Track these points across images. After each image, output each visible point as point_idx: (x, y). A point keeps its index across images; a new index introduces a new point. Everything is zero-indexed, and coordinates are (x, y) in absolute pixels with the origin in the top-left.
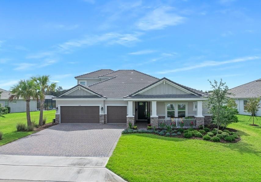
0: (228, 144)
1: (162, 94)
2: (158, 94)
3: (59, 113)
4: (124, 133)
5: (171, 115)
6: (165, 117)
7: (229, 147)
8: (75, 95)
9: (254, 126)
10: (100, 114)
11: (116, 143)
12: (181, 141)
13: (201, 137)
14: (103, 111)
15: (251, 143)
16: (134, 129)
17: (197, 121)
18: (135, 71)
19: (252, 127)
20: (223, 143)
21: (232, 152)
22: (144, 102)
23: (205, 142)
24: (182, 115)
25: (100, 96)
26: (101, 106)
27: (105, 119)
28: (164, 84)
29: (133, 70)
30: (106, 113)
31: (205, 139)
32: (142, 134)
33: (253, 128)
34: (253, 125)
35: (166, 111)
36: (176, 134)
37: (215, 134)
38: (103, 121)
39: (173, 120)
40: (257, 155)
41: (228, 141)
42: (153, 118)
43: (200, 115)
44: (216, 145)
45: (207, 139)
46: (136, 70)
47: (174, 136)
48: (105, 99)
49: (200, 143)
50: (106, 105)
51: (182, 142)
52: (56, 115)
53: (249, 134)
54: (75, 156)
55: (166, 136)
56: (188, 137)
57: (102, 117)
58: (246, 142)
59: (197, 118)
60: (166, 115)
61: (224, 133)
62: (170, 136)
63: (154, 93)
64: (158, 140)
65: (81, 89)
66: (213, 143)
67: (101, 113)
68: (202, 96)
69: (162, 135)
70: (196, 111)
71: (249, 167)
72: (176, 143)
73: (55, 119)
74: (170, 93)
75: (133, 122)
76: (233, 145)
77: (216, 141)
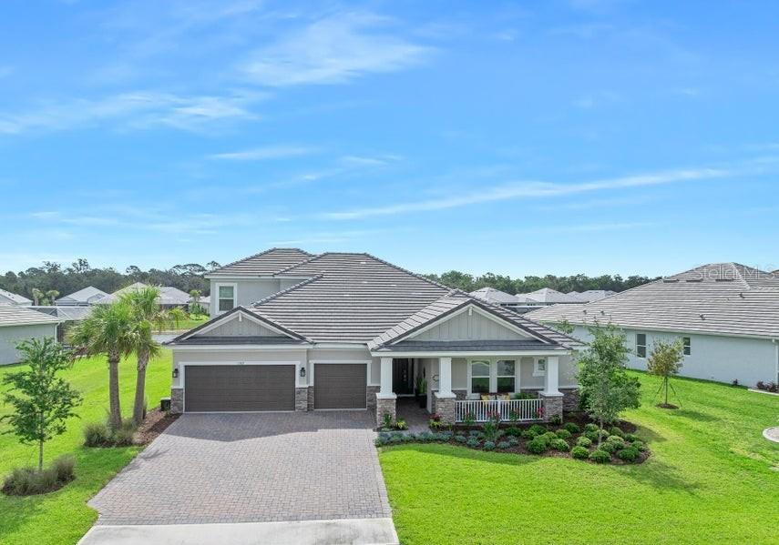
0: (628, 468)
1: (464, 338)
2: (455, 338)
3: (182, 385)
4: (380, 444)
5: (480, 387)
6: (466, 391)
7: (632, 475)
8: (226, 333)
9: (669, 410)
10: (298, 385)
11: (380, 477)
12: (525, 463)
13: (566, 450)
14: (305, 378)
15: (673, 463)
16: (397, 428)
17: (547, 406)
18: (368, 256)
19: (664, 413)
20: (617, 464)
21: (643, 488)
22: (421, 360)
23: (577, 464)
24: (506, 387)
25: (296, 338)
26: (298, 365)
27: (308, 398)
28: (470, 314)
29: (365, 254)
30: (312, 384)
31: (578, 457)
32: (427, 446)
33: (668, 417)
34: (665, 407)
35: (470, 377)
36: (508, 444)
37: (595, 442)
38: (304, 405)
39: (487, 400)
40: (692, 494)
41: (628, 460)
42: (442, 400)
43: (552, 390)
44: (602, 472)
45: (582, 457)
46: (372, 255)
47: (504, 449)
48: (311, 347)
49: (570, 468)
50: (312, 362)
51: (530, 464)
52: (173, 390)
53: (665, 436)
54: (309, 518)
55: (487, 450)
56: (538, 452)
57: (303, 394)
58: (662, 460)
59: (545, 397)
60: (469, 388)
61: (614, 439)
62: (496, 449)
63: (445, 338)
64: (472, 462)
65: (242, 318)
66: (596, 467)
67: (300, 383)
68: (559, 345)
69: (477, 447)
70: (543, 377)
71: (683, 526)
72: (518, 469)
73: (169, 402)
74: (484, 337)
75: (393, 409)
76: (638, 468)
77: (600, 460)
